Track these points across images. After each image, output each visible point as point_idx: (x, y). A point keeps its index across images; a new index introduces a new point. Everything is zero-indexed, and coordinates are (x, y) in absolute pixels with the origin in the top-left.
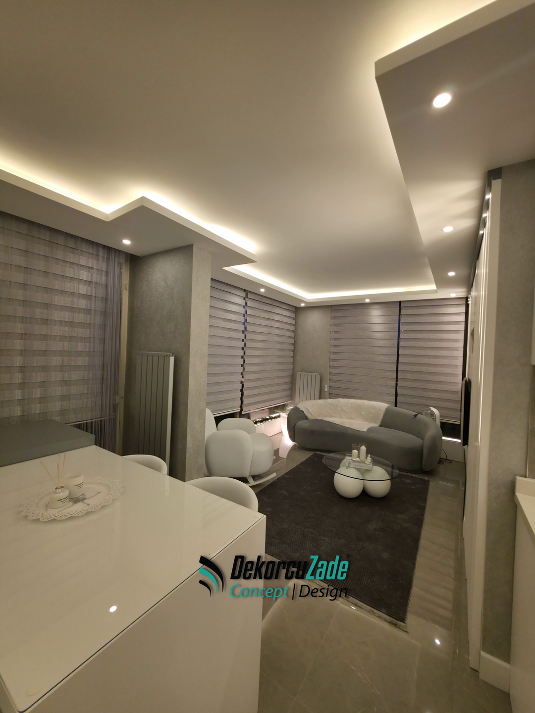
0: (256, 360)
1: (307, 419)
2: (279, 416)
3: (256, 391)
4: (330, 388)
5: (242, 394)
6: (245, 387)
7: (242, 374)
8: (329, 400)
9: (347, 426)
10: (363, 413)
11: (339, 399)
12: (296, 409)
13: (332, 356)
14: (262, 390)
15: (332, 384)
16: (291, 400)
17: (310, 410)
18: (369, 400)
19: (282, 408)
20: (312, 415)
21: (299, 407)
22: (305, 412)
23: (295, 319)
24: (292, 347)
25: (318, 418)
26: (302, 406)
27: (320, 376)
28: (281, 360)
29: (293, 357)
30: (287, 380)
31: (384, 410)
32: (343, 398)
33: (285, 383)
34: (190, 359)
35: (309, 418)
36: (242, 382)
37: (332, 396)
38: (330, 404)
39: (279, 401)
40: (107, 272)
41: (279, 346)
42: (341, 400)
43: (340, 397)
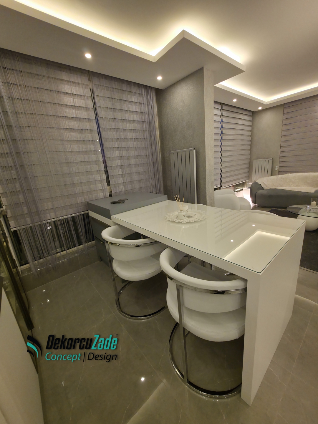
0: (228, 154)
1: (264, 189)
2: (242, 190)
3: (228, 174)
4: (280, 167)
5: (221, 176)
6: (222, 171)
7: (220, 163)
8: (280, 176)
9: (297, 190)
10: (309, 182)
11: (288, 174)
12: (256, 184)
13: (283, 144)
14: (232, 173)
15: (281, 165)
16: (249, 179)
17: (266, 183)
18: (314, 172)
19: (243, 184)
20: (267, 186)
21: (258, 182)
22: (262, 185)
23: (252, 121)
24: (249, 143)
25: (272, 188)
26: (259, 181)
27: (272, 160)
28: (243, 152)
29: (250, 150)
30: (246, 166)
32: (291, 173)
33: (245, 168)
34: (206, 150)
35: (264, 188)
36: (220, 169)
37: (280, 173)
38: (281, 178)
39: (242, 180)
40: (148, 105)
41: (242, 143)
42: (290, 174)
43: (288, 173)
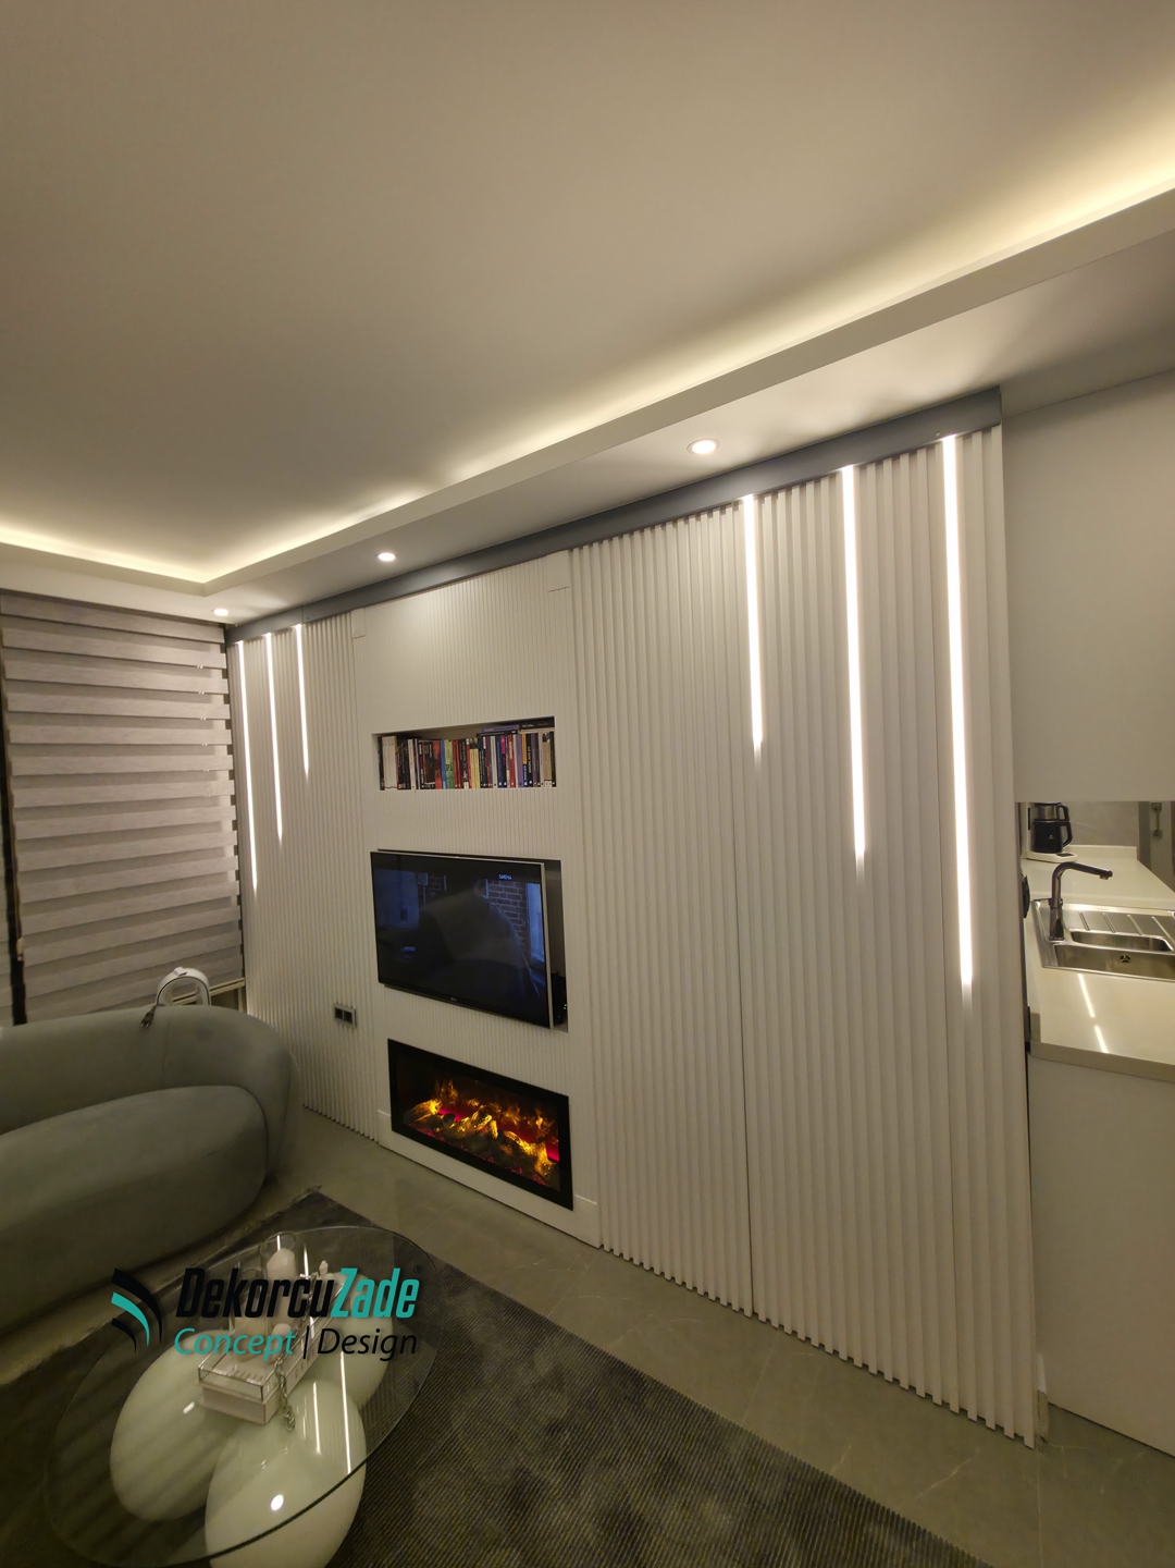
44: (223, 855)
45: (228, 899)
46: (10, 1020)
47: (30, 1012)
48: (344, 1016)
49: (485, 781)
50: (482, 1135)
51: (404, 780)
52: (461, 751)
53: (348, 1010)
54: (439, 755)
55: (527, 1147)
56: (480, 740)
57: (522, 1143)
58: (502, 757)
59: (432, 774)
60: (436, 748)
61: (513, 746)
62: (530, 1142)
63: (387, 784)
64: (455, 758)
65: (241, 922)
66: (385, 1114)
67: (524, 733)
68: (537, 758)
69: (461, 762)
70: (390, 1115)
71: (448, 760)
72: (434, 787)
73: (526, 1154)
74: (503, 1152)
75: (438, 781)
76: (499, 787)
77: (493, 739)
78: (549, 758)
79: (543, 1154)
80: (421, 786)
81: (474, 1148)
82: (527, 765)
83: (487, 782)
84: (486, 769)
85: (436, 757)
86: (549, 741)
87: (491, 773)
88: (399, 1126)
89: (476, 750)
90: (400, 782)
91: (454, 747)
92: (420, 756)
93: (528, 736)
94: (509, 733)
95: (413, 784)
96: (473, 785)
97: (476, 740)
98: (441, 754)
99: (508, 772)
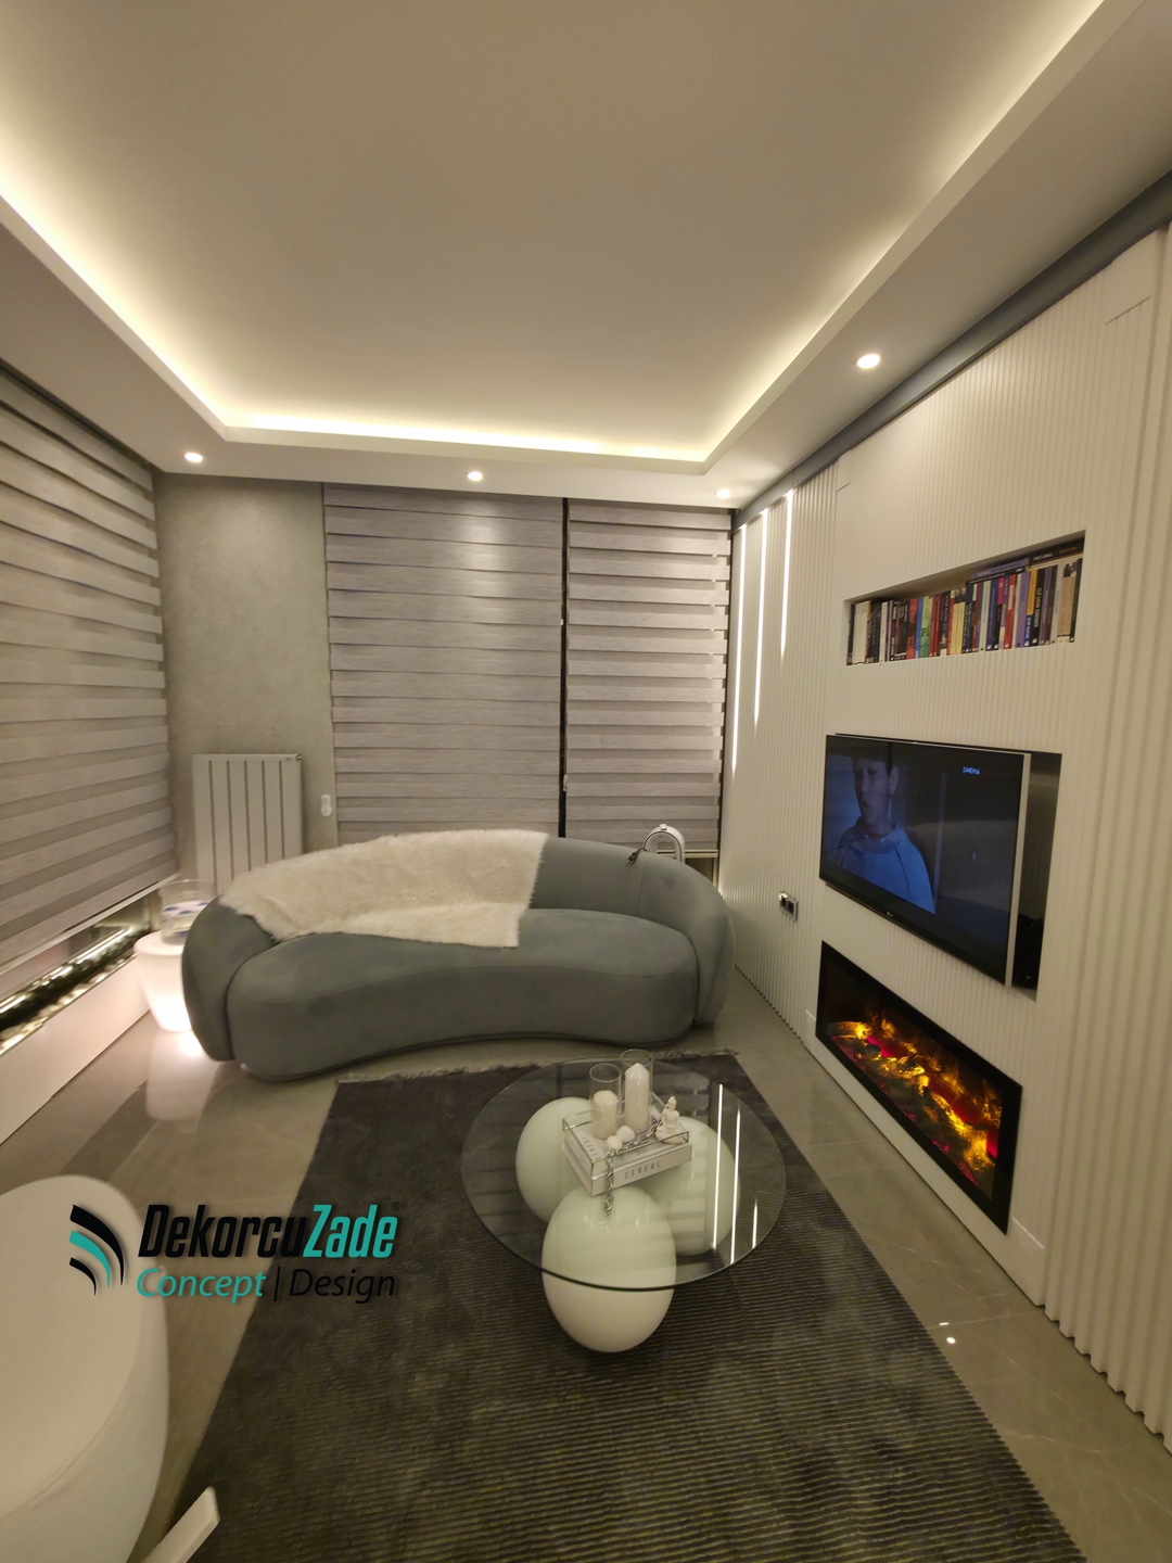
1: (276, 944)
4: (342, 803)
12: (220, 914)
13: (342, 686)
15: (347, 788)
20: (289, 920)
21: (231, 905)
22: (261, 919)
23: (157, 525)
24: (155, 652)
25: (319, 929)
29: (164, 693)
30: (146, 794)
31: (537, 854)
32: (396, 833)
35: (278, 936)
44: (711, 734)
45: (711, 775)
46: (557, 833)
47: (568, 831)
48: (788, 906)
49: (970, 644)
50: (908, 1085)
51: (872, 653)
52: (942, 608)
53: (792, 901)
54: (916, 618)
55: (960, 1127)
56: (970, 590)
57: (953, 1117)
58: (996, 609)
59: (904, 645)
60: (913, 608)
61: (1015, 591)
62: (966, 1120)
63: (855, 660)
64: (934, 619)
65: (721, 799)
66: (812, 1017)
67: (1035, 569)
68: (1051, 604)
69: (941, 623)
70: (815, 1019)
71: (925, 623)
72: (905, 658)
73: (957, 1133)
74: (928, 1116)
75: (910, 651)
76: (987, 650)
77: (987, 585)
78: (1070, 601)
79: (980, 1146)
80: (890, 657)
81: (894, 1093)
82: (1033, 617)
83: (971, 647)
84: (972, 628)
85: (912, 621)
86: (1074, 575)
87: (978, 634)
88: (821, 1033)
89: (963, 605)
90: (867, 657)
91: (935, 604)
92: (894, 621)
93: (1041, 573)
94: (1014, 573)
95: (882, 657)
96: (952, 651)
97: (964, 590)
98: (918, 616)
99: (1002, 631)
